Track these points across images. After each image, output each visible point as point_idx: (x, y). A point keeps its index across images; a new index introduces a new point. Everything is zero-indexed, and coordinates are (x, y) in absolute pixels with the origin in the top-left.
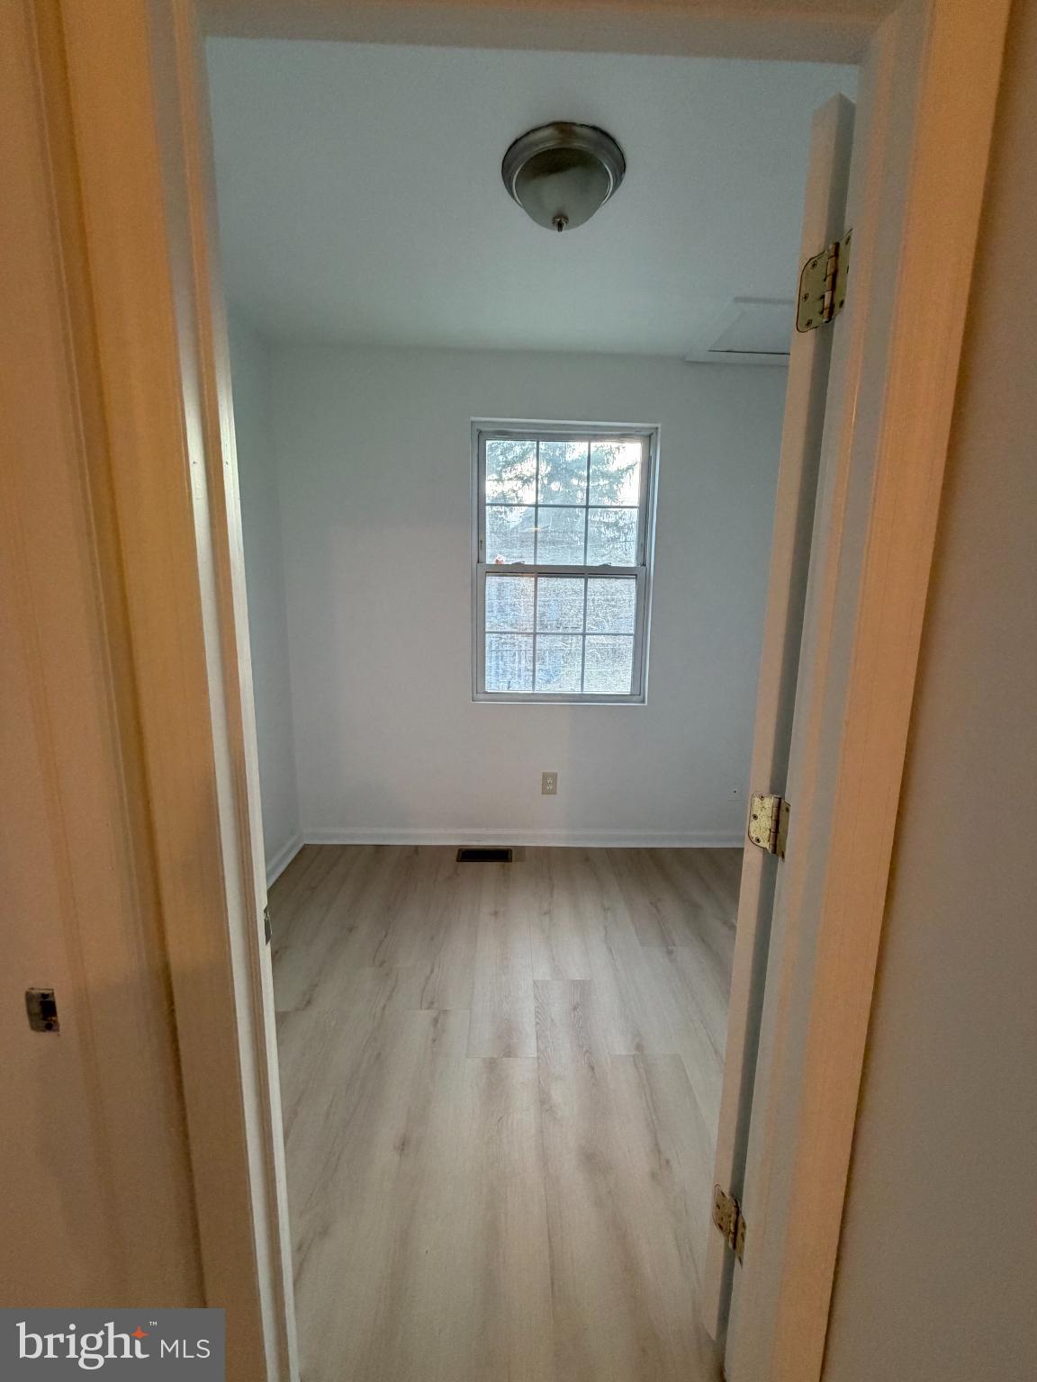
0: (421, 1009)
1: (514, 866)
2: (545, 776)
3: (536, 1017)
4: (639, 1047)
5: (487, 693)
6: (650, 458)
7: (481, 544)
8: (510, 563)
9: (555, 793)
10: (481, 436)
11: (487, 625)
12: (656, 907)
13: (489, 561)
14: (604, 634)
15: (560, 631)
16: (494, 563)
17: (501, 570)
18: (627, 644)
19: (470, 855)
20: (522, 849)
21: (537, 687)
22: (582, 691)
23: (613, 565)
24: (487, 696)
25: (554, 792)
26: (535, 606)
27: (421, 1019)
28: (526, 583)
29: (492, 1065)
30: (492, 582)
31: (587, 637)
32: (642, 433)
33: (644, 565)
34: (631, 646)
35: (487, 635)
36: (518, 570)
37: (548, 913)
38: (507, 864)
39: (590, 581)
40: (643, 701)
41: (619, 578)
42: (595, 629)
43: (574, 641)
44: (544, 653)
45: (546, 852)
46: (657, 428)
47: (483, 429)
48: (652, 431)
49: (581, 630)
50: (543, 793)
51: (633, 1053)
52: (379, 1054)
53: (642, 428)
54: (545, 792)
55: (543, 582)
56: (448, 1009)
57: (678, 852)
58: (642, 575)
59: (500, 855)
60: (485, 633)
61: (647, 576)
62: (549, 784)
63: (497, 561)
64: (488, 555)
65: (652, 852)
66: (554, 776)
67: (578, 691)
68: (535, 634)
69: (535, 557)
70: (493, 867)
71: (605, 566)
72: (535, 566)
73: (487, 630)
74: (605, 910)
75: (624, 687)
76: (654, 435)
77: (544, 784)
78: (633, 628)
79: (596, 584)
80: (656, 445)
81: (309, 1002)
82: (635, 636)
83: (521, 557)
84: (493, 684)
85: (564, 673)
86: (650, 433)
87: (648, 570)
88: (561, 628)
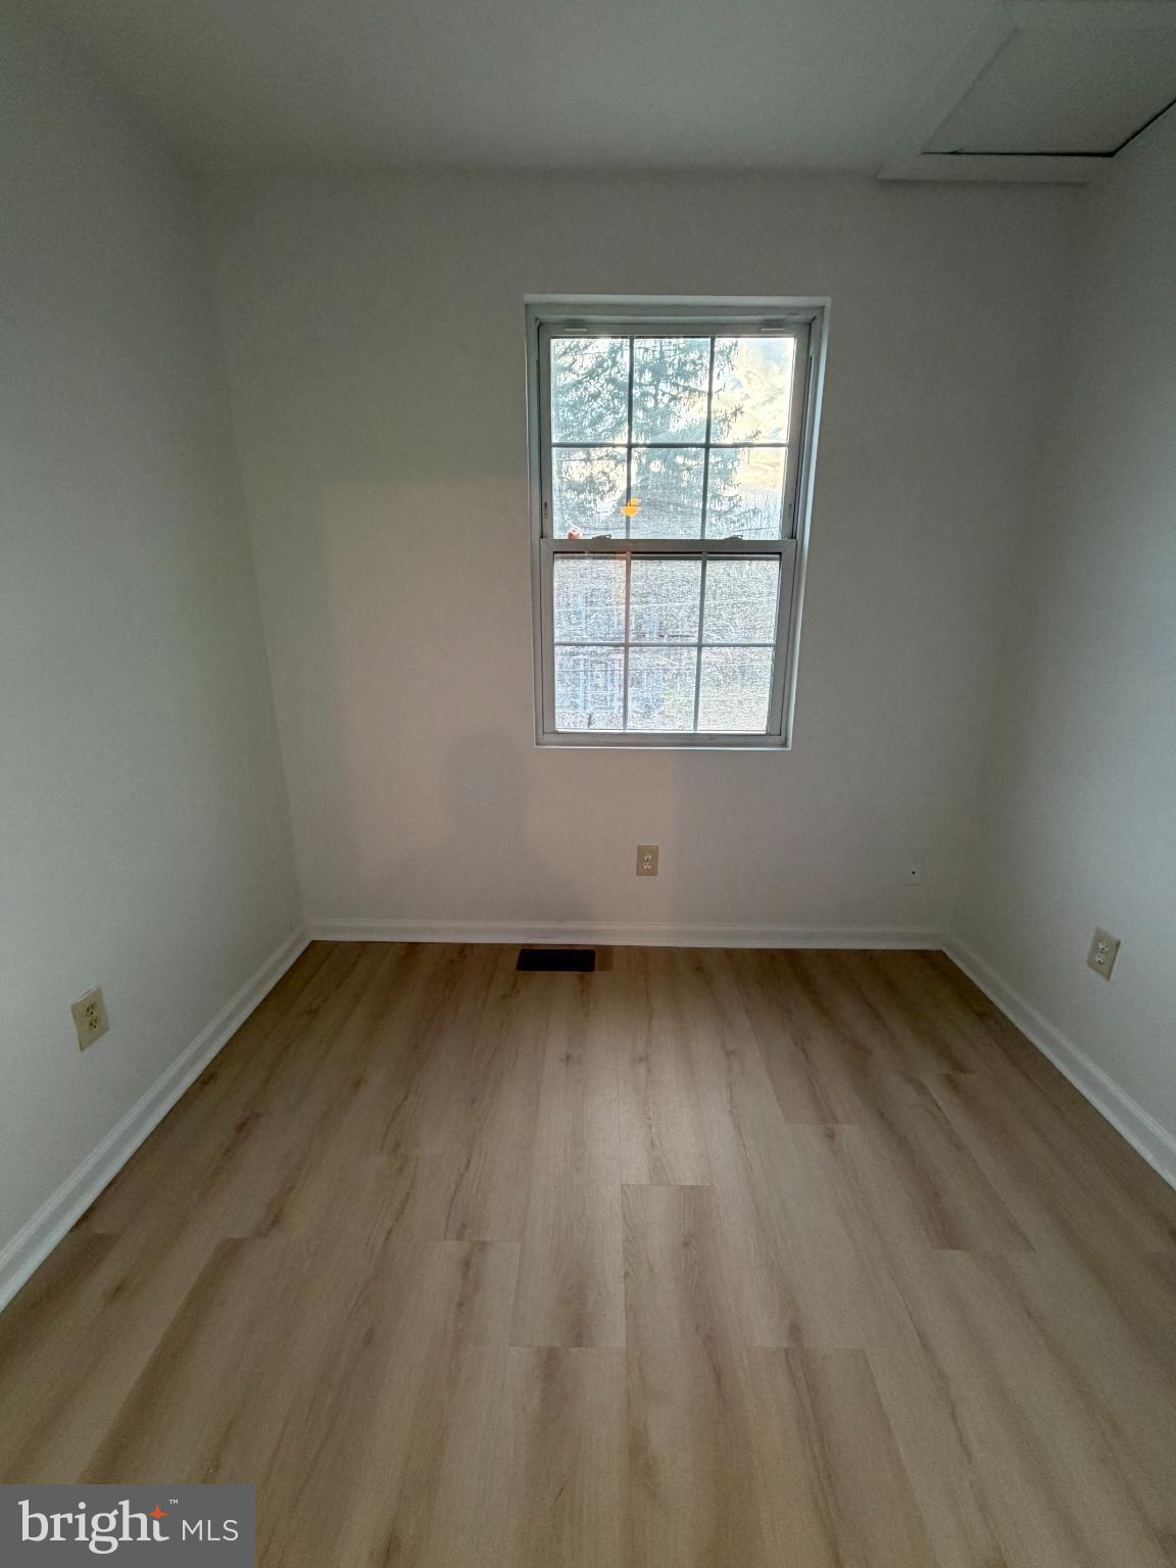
0: (445, 1239)
1: (598, 977)
2: (641, 851)
3: (626, 1259)
4: (795, 1331)
5: (557, 733)
6: (809, 360)
7: (545, 507)
8: (590, 537)
9: (655, 874)
10: (541, 333)
11: (557, 632)
12: (804, 1050)
13: (559, 534)
14: (729, 646)
15: (664, 641)
16: (566, 538)
17: (575, 549)
18: (764, 661)
19: (537, 960)
20: (607, 950)
21: (630, 724)
22: (695, 728)
23: (746, 538)
24: (560, 739)
25: (653, 872)
26: (627, 603)
27: (444, 1255)
28: (614, 568)
29: (551, 1365)
30: (563, 569)
31: (705, 650)
33: (793, 536)
34: (769, 663)
35: (557, 648)
36: (603, 548)
37: (643, 1059)
38: (587, 975)
39: (709, 564)
40: (785, 744)
41: (755, 559)
42: (715, 638)
43: (686, 654)
44: (641, 674)
45: (642, 956)
46: (823, 308)
47: (547, 317)
48: (816, 313)
49: (695, 640)
50: (638, 874)
51: (784, 1345)
52: (371, 1332)
53: (797, 310)
54: (640, 872)
55: (639, 567)
56: (489, 1239)
57: (829, 956)
58: (788, 554)
59: (579, 960)
60: (553, 645)
61: (799, 548)
62: (647, 861)
63: (570, 535)
64: (556, 525)
65: (791, 955)
66: (654, 851)
67: (689, 729)
68: (627, 646)
69: (628, 528)
70: (568, 978)
71: (734, 541)
72: (627, 541)
73: (556, 640)
74: (729, 1054)
75: (757, 723)
76: (818, 321)
77: (640, 861)
78: (772, 635)
79: (716, 568)
80: (821, 337)
81: (276, 1222)
82: (776, 647)
83: (607, 529)
84: (567, 719)
85: (669, 703)
86: (811, 316)
87: (799, 544)
88: (666, 636)
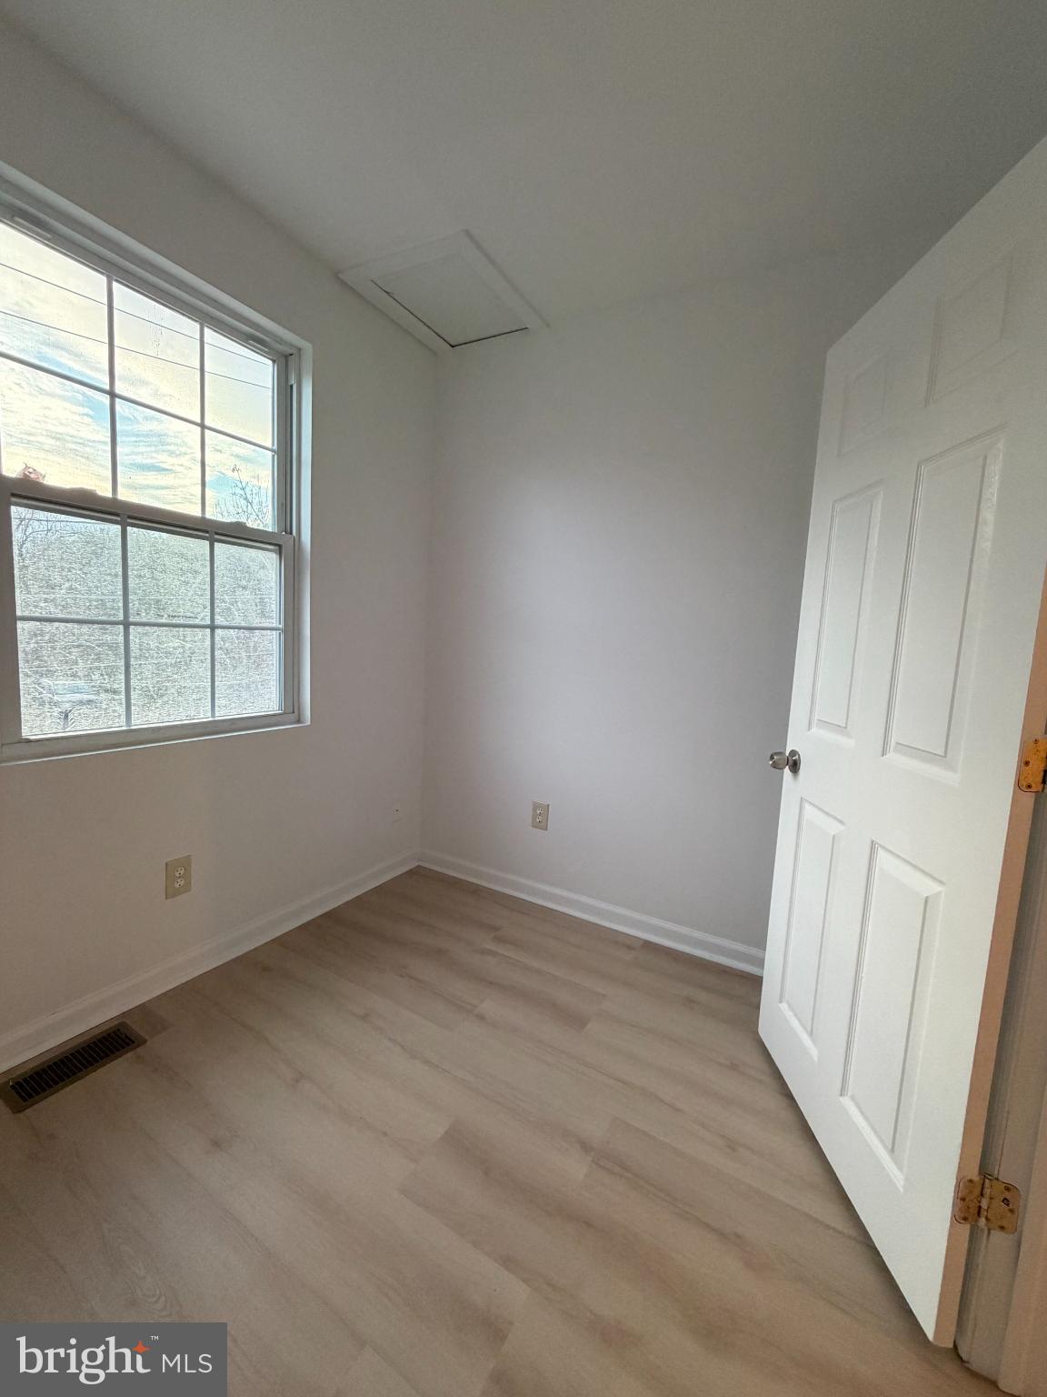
2: (170, 868)
5: (26, 742)
18: (272, 644)
21: (133, 720)
22: (213, 715)
23: (250, 524)
25: (186, 887)
31: (218, 632)
32: (278, 346)
33: (289, 533)
34: (276, 647)
35: (19, 624)
39: (217, 546)
40: (301, 721)
42: (227, 620)
43: (199, 636)
46: (300, 350)
48: (293, 350)
49: (207, 621)
50: (168, 901)
53: (280, 341)
54: (172, 895)
55: (136, 534)
58: (287, 542)
60: (15, 620)
61: (297, 543)
62: (176, 878)
66: (185, 864)
67: (203, 715)
68: (126, 624)
69: (115, 484)
70: (116, 1071)
71: (239, 526)
72: (116, 501)
73: (19, 615)
75: (271, 704)
76: (295, 359)
77: (171, 882)
78: (280, 620)
79: (224, 551)
80: (301, 374)
82: (285, 631)
84: (37, 724)
85: (173, 690)
86: (291, 352)
87: (296, 539)
88: (166, 616)
